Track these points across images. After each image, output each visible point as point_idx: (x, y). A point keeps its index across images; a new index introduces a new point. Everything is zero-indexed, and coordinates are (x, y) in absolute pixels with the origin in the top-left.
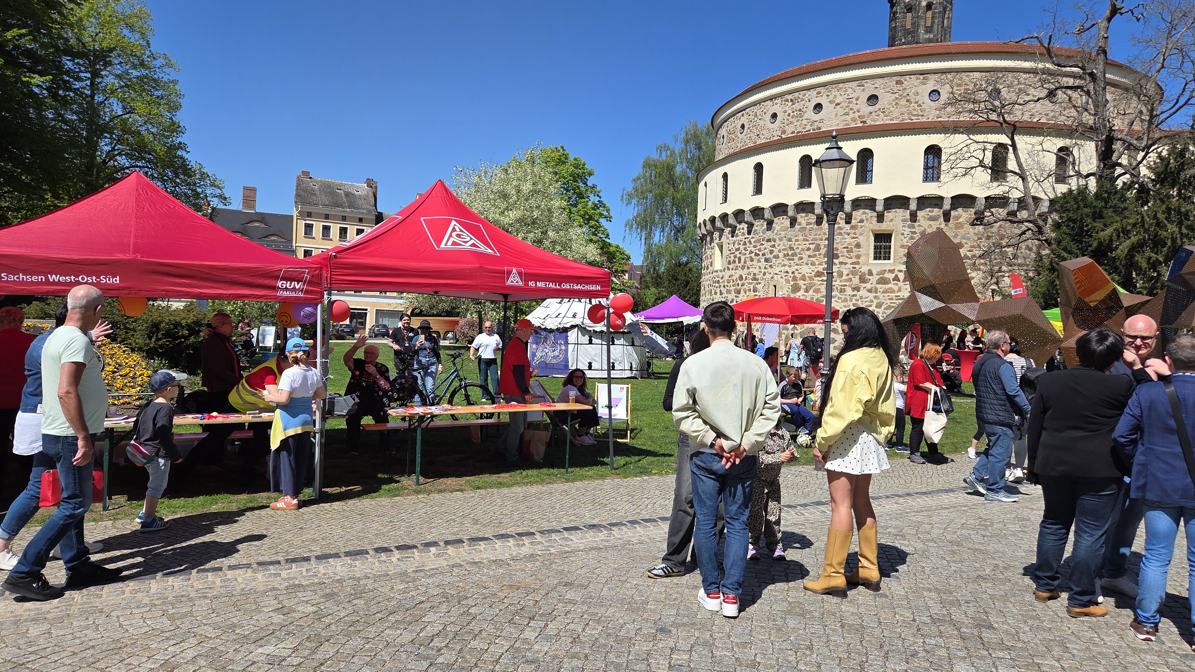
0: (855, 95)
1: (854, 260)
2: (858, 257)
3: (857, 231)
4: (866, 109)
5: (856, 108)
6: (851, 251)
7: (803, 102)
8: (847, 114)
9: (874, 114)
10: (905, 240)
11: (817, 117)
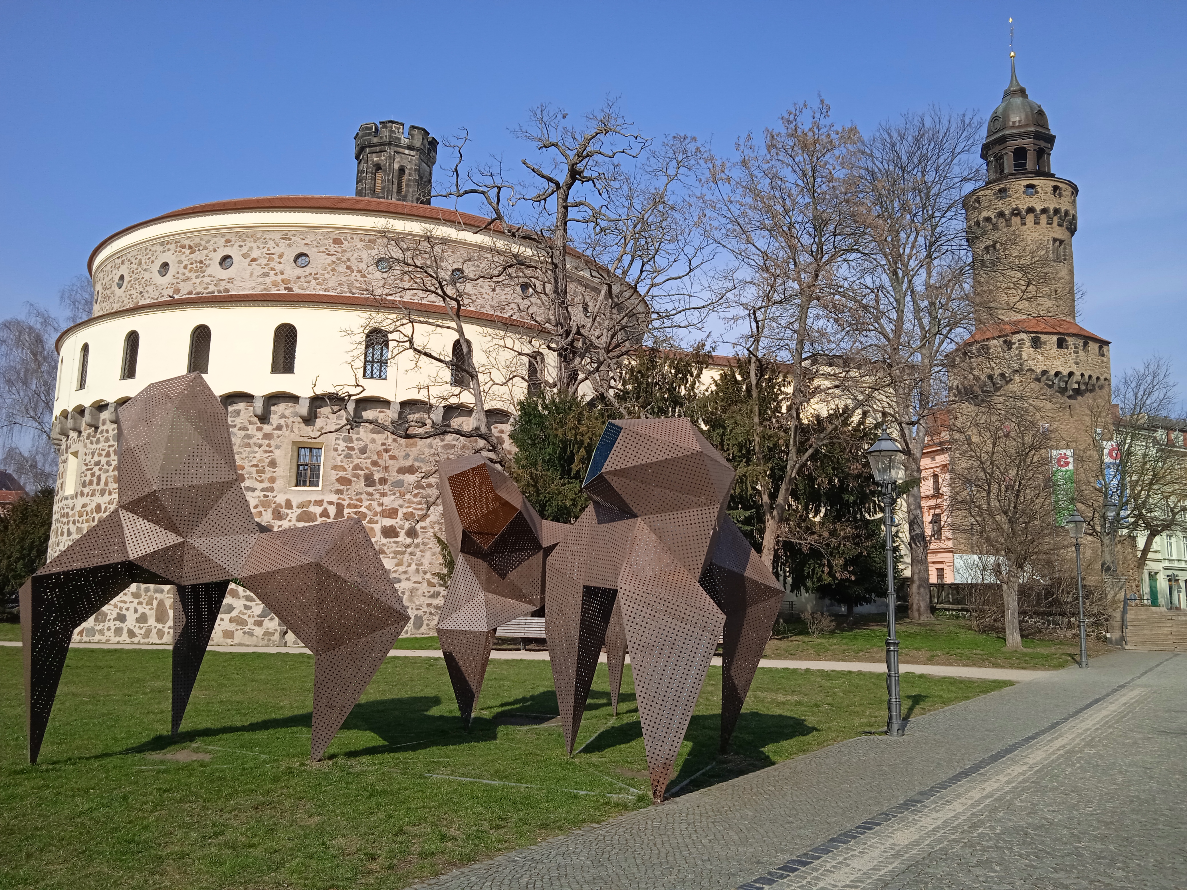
0: (278, 251)
1: (266, 485)
2: (272, 480)
3: (272, 442)
4: (292, 271)
5: (278, 267)
6: (263, 472)
7: (205, 252)
8: (266, 275)
9: (303, 279)
10: (339, 459)
11: (224, 274)
